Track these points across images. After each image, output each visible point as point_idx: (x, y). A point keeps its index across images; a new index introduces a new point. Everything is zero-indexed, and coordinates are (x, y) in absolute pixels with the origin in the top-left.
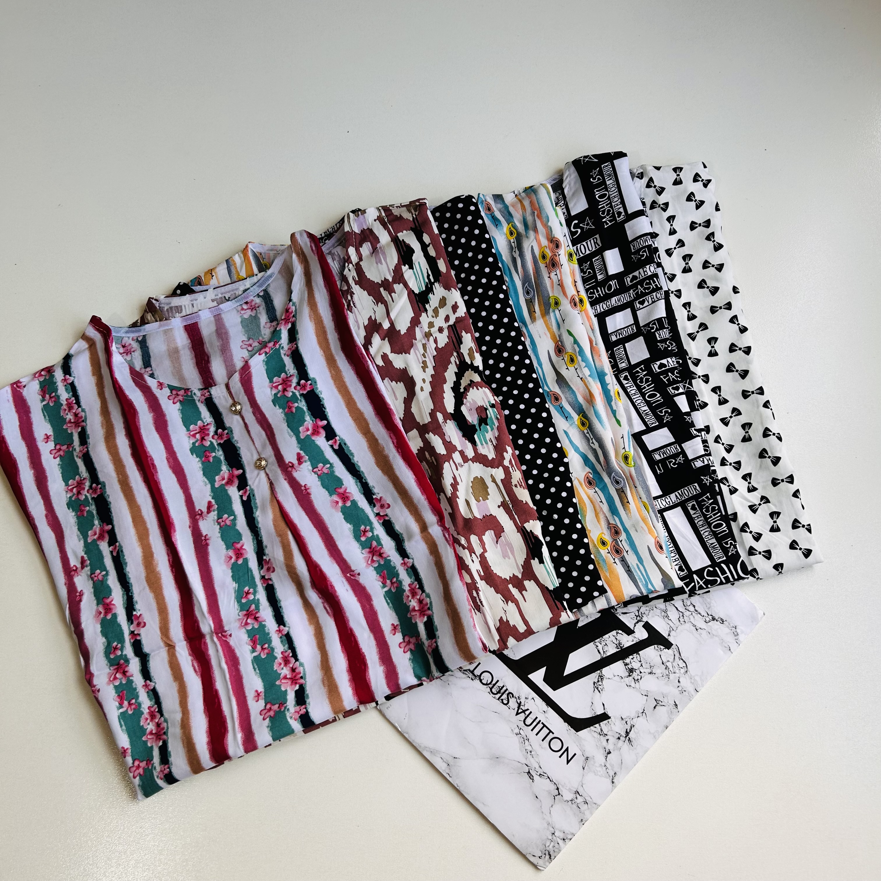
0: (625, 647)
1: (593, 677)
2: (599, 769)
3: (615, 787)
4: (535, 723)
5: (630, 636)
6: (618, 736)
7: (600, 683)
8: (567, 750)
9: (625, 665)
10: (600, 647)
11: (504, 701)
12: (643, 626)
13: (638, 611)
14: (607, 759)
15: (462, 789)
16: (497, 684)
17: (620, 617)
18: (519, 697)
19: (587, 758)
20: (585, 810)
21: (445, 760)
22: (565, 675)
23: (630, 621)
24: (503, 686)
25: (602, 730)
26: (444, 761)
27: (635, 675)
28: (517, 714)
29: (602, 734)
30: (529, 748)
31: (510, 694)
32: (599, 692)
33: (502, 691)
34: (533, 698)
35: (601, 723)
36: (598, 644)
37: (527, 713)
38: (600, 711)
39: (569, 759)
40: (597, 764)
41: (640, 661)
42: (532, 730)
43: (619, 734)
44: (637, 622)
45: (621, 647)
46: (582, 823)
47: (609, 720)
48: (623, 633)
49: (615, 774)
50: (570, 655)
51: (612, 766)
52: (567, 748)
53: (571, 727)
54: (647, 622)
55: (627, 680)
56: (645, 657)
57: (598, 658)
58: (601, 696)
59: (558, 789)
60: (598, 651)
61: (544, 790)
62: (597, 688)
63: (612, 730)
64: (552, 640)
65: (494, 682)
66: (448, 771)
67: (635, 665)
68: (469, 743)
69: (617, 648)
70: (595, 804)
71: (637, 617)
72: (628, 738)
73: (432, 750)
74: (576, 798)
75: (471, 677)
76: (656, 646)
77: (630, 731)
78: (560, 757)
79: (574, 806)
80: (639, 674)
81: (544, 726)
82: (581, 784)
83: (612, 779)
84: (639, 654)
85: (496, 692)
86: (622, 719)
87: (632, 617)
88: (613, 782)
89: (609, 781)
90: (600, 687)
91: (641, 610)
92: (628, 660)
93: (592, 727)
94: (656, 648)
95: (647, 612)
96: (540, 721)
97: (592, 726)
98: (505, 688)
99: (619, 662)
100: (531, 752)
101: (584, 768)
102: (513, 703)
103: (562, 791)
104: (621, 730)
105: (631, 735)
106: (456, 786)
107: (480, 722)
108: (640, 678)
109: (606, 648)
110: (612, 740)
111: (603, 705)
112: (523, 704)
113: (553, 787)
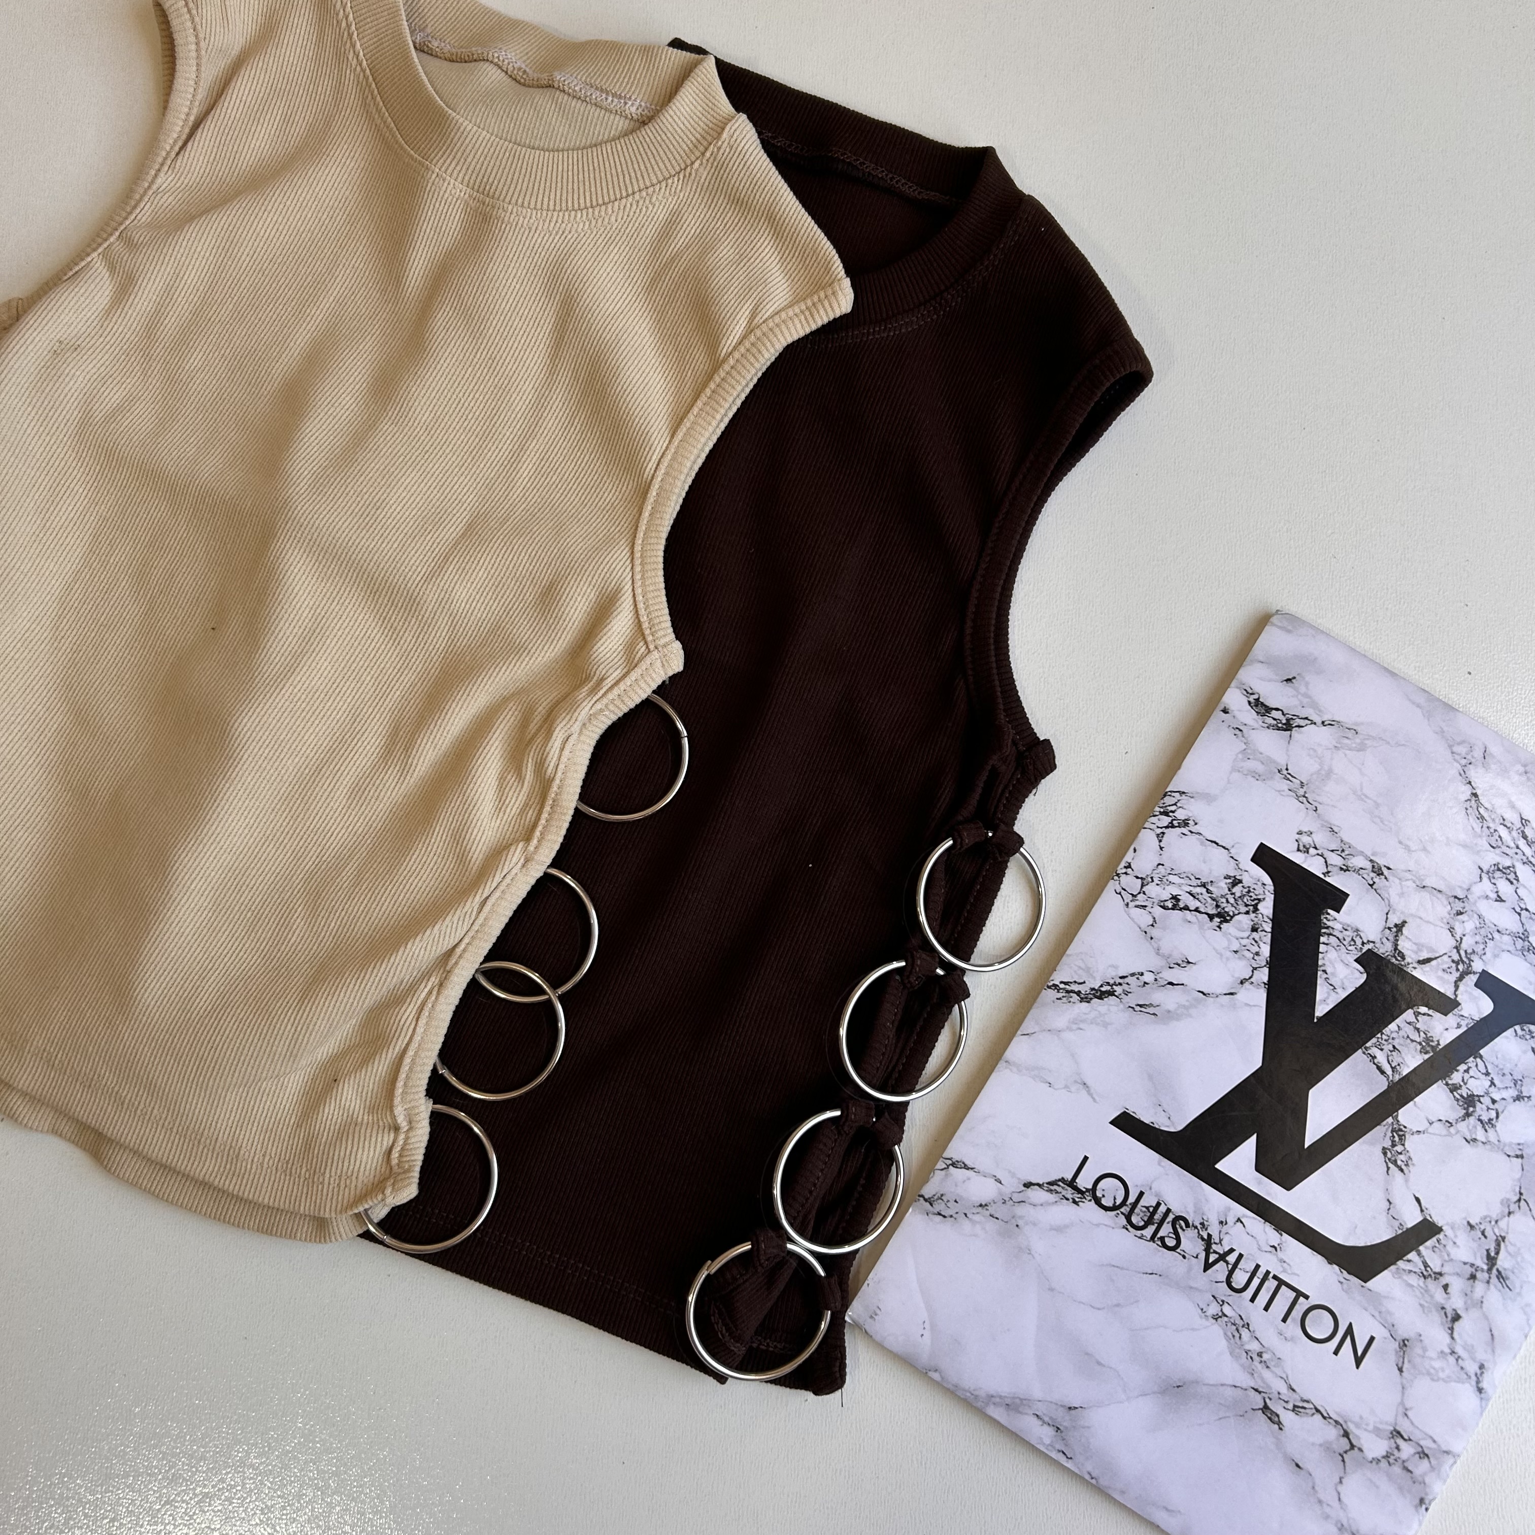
0: (1443, 1043)
1: (1379, 1135)
2: (1437, 1364)
3: (1488, 1400)
4: (1256, 1282)
5: (1451, 1014)
6: (1469, 1270)
7: (1399, 1148)
8: (1350, 1331)
9: (1452, 1092)
10: (1381, 1058)
11: (1166, 1239)
12: (1476, 985)
13: (1457, 948)
14: (1456, 1335)
15: (1103, 1482)
16: (1143, 1202)
17: (1417, 974)
18: (1202, 1224)
19: (1404, 1344)
20: (1425, 1474)
21: (1046, 1419)
22: (1306, 1146)
23: (1441, 978)
24: (1158, 1204)
25: (1426, 1265)
26: (1044, 1422)
27: (1480, 1109)
28: (1207, 1266)
29: (1429, 1274)
30: (1254, 1346)
31: (1180, 1222)
32: (1402, 1170)
33: (1157, 1217)
34: (1239, 1220)
35: (1421, 1248)
36: (1375, 1051)
37: (1232, 1258)
38: (1412, 1218)
39: (1360, 1353)
40: (1431, 1353)
41: (1487, 1074)
42: (1253, 1300)
43: (1472, 1265)
44: (1461, 978)
45: (1432, 1047)
46: (1424, 1507)
47: (1441, 1236)
48: (1431, 1012)
49: (1482, 1367)
50: (1312, 1093)
51: (1470, 1349)
52: (1351, 1324)
53: (1349, 1273)
54: (1484, 973)
55: (1462, 1126)
56: (1496, 1063)
57: (1381, 1085)
58: (1407, 1181)
59: (1346, 1434)
60: (1379, 1068)
61: (1313, 1444)
62: (1395, 1163)
63: (1451, 1260)
64: (1259, 1064)
65: (1132, 1199)
66: (1058, 1447)
67: (1477, 1086)
68: (1099, 1363)
69: (1423, 1051)
70: (1447, 1453)
71: (1457, 963)
72: (1494, 1271)
73: (1008, 1401)
74: (1398, 1448)
75: (1069, 1196)
76: (1517, 1027)
77: (1497, 1253)
78: (1336, 1352)
79: (1397, 1469)
80: (1491, 1106)
81: (1281, 1283)
82: (1401, 1410)
83: (1478, 1382)
84: (1481, 1057)
85: (1143, 1223)
86: (1472, 1227)
87: (1445, 966)
88: (1480, 1390)
89: (1468, 1390)
90: (1402, 1157)
91: (1464, 946)
92: (1456, 1078)
93: (1400, 1263)
94: (1520, 1032)
95: (1479, 949)
96: (1268, 1273)
97: (1400, 1258)
98: (1162, 1209)
99: (1435, 1086)
100: (1260, 1355)
101: (1400, 1370)
102: (1190, 1242)
103: (1358, 1438)
104: (1475, 1254)
105: (1503, 1262)
106: (1087, 1477)
107: (1118, 1305)
108: (1493, 1114)
109: (1396, 1058)
110: (1457, 1284)
111: (1418, 1200)
112: (1216, 1238)
113: (1332, 1433)
